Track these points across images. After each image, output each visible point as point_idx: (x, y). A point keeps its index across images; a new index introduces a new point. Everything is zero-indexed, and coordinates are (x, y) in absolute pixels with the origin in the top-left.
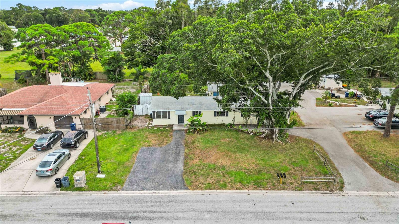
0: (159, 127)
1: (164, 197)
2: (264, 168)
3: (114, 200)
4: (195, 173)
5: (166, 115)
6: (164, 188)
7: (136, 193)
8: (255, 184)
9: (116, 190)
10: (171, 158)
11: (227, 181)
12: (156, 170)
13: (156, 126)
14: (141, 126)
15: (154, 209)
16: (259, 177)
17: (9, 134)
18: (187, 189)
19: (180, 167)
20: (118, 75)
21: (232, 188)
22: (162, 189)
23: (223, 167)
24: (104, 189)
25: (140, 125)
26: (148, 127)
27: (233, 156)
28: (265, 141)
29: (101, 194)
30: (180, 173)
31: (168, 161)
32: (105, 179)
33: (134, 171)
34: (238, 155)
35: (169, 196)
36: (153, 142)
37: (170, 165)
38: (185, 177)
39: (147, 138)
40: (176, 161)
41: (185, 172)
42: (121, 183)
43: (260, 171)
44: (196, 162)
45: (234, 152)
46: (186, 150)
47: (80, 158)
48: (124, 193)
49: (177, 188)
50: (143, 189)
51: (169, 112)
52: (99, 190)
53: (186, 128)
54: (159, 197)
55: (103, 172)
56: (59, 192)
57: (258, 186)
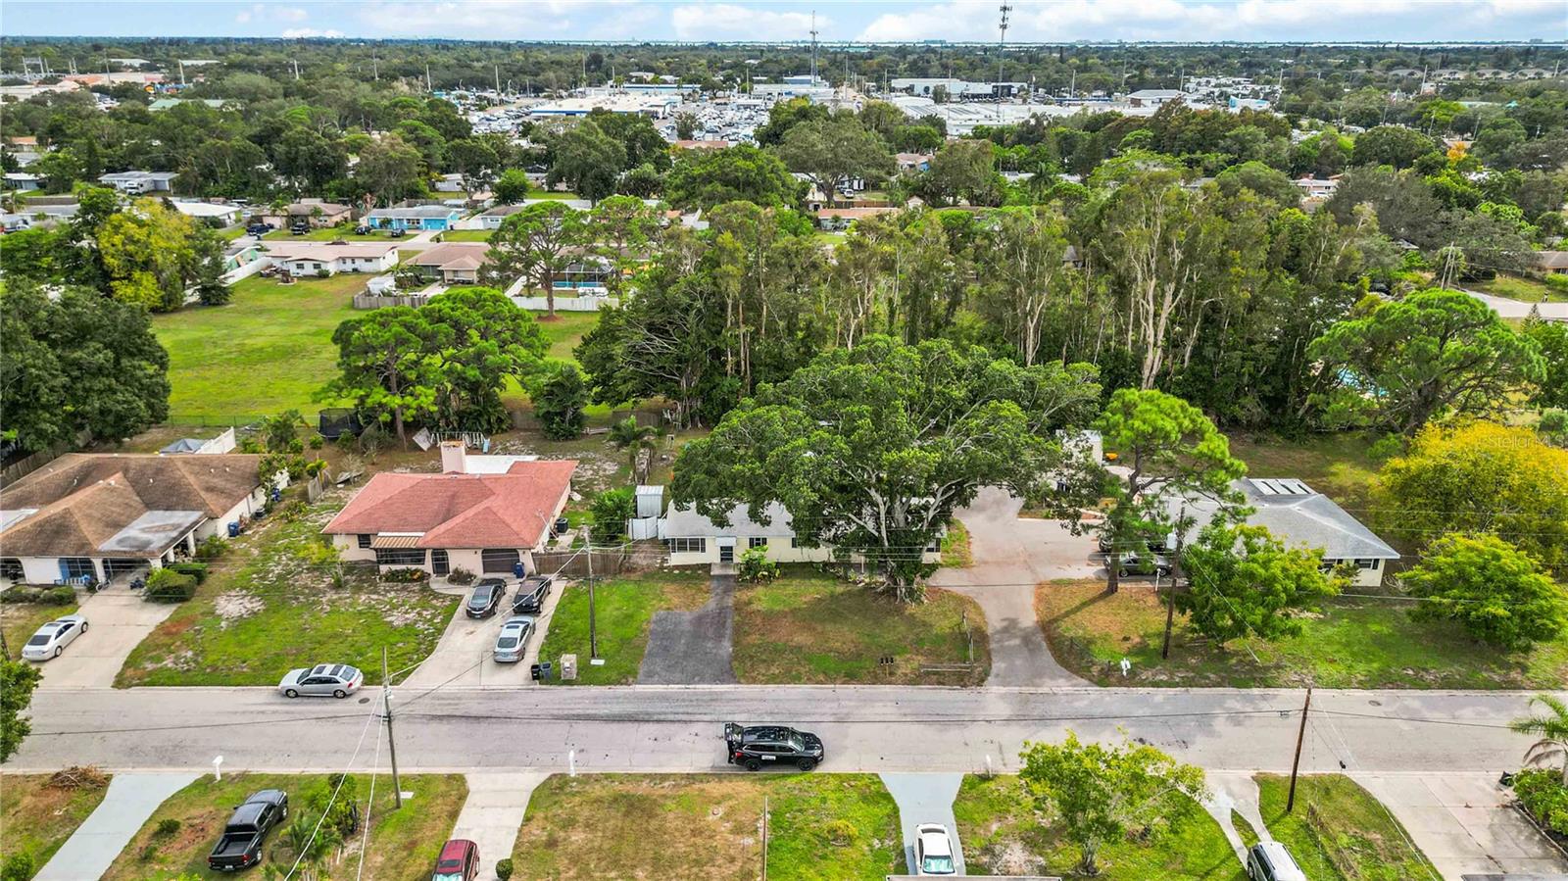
0: (683, 568)
1: (704, 694)
2: (868, 648)
3: (627, 698)
4: (751, 657)
5: (697, 545)
6: (702, 681)
7: (660, 688)
8: (847, 675)
9: (627, 684)
10: (710, 633)
11: (802, 670)
12: (685, 652)
13: (677, 567)
14: (648, 567)
15: (690, 710)
16: (855, 664)
17: (400, 585)
18: (739, 683)
19: (727, 647)
20: (572, 424)
21: (809, 681)
22: (698, 683)
23: (800, 648)
24: (608, 682)
25: (645, 563)
26: (662, 568)
27: (819, 628)
28: (882, 601)
29: (604, 690)
30: (725, 656)
31: (706, 638)
32: (605, 667)
33: (650, 654)
34: (829, 627)
35: (711, 693)
36: (676, 601)
37: (710, 645)
38: (735, 664)
39: (663, 593)
40: (719, 637)
41: (735, 657)
42: (633, 673)
43: (860, 655)
44: (754, 638)
45: (823, 621)
46: (737, 618)
47: (551, 631)
48: (639, 688)
49: (722, 682)
50: (668, 683)
51: (703, 540)
52: (601, 683)
53: (737, 572)
54: (695, 694)
55: (599, 657)
56: (538, 686)
57: (851, 677)
